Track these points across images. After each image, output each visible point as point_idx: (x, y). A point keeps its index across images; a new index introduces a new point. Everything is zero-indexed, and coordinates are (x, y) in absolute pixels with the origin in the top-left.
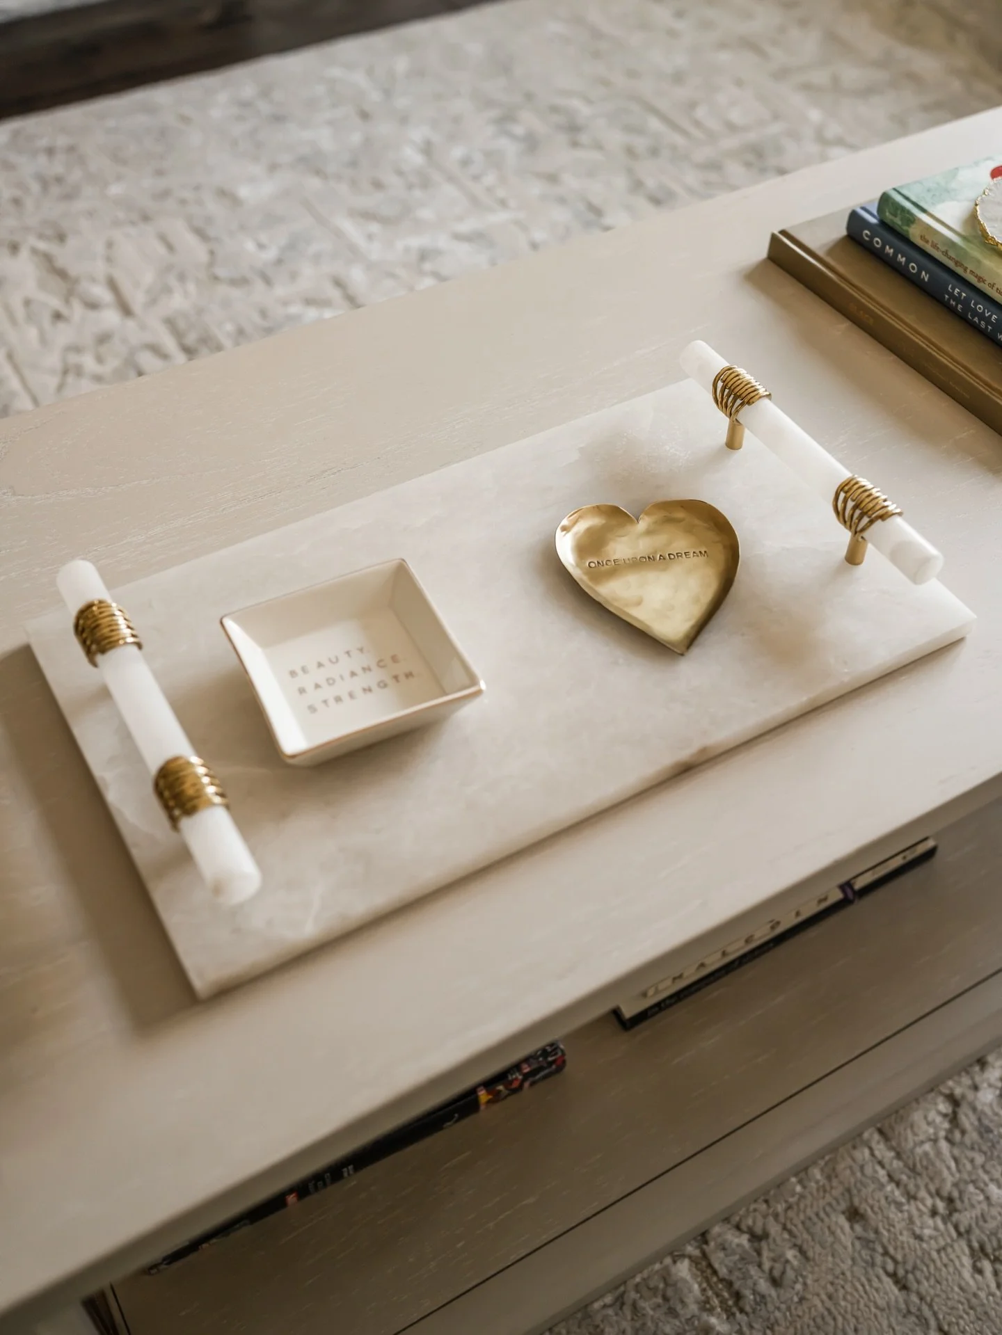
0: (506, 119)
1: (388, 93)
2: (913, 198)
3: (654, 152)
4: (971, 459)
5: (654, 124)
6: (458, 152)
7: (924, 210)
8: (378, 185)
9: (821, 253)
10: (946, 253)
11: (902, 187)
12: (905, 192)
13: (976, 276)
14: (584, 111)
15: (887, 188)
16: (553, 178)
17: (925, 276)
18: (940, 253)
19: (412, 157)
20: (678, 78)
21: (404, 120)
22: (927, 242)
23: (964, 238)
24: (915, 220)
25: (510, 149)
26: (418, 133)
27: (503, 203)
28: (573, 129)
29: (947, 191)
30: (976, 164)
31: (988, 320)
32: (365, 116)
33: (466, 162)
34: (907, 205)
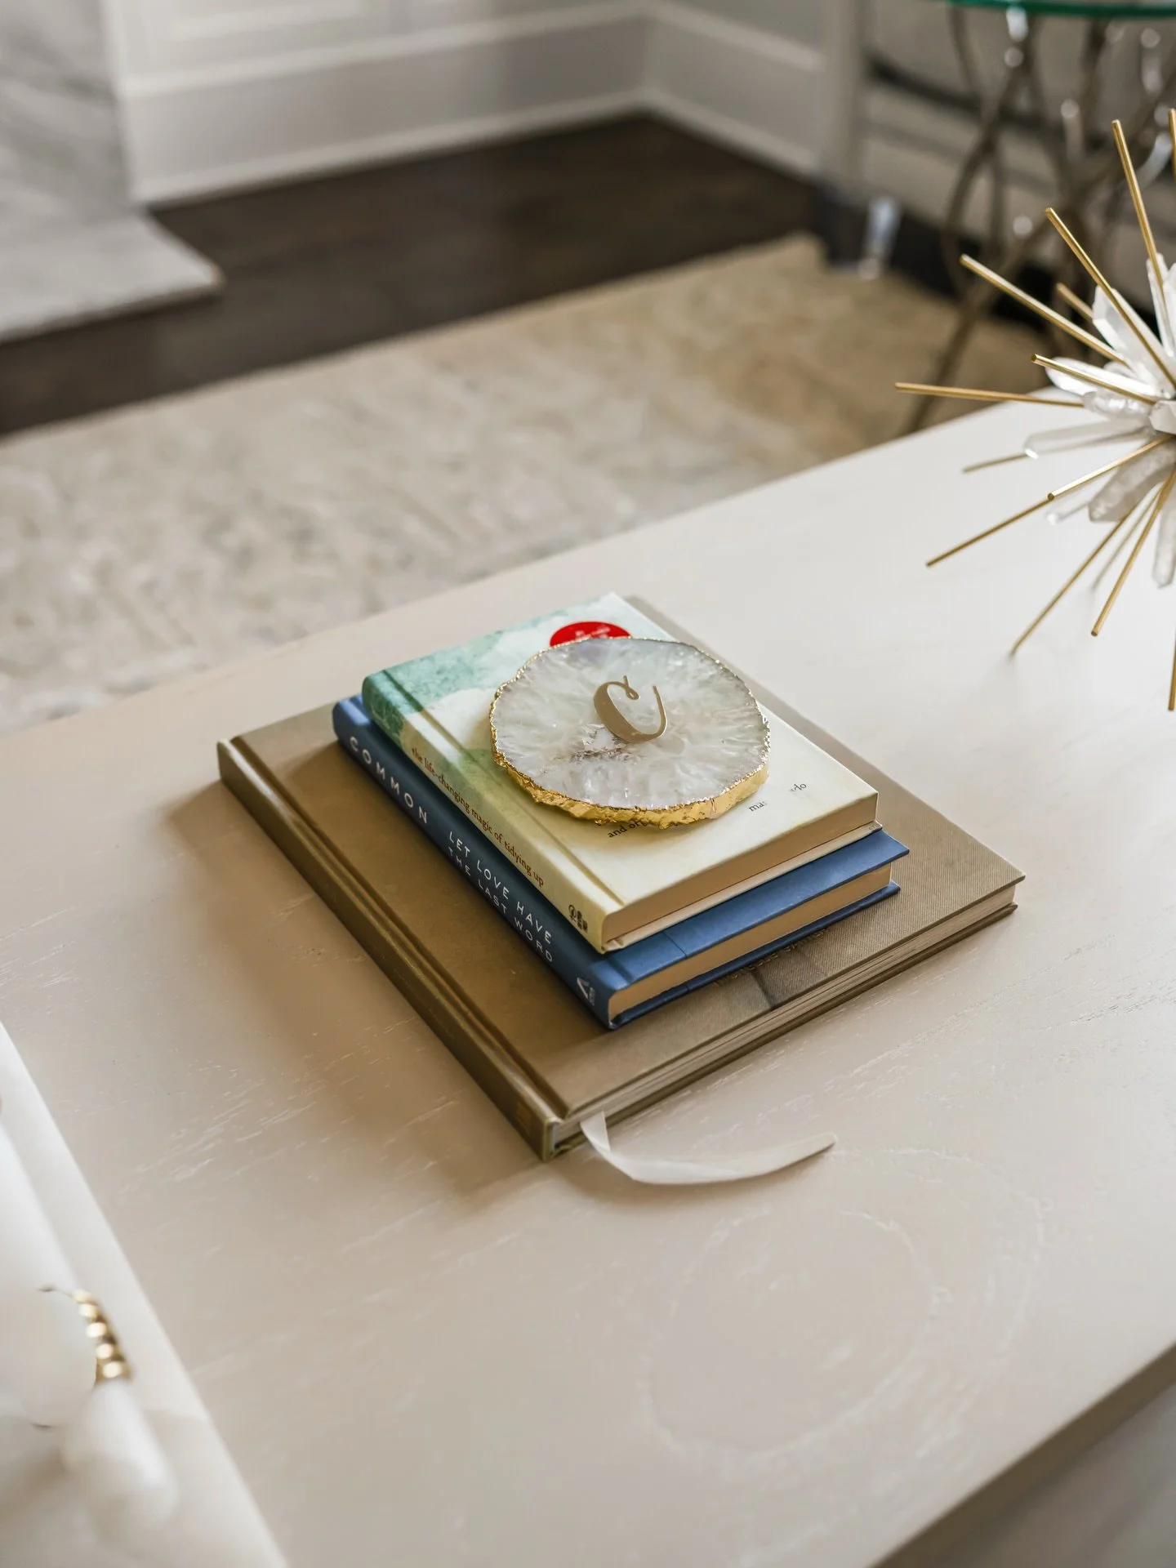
0: (216, 527)
1: (68, 498)
2: (408, 688)
3: (406, 562)
4: (431, 1163)
5: (413, 526)
6: (141, 573)
7: (419, 708)
8: (23, 622)
9: (281, 777)
10: (442, 778)
11: (396, 668)
12: (400, 677)
13: (480, 820)
14: (322, 510)
15: (372, 669)
16: (262, 603)
17: (423, 816)
18: (437, 778)
19: (80, 581)
20: (456, 466)
21: (81, 533)
22: (420, 759)
23: (469, 755)
24: (402, 724)
25: (213, 566)
26: (92, 552)
27: (187, 640)
28: (303, 536)
29: (470, 671)
30: (535, 623)
31: (499, 892)
32: (31, 530)
33: (149, 587)
34: (396, 698)
